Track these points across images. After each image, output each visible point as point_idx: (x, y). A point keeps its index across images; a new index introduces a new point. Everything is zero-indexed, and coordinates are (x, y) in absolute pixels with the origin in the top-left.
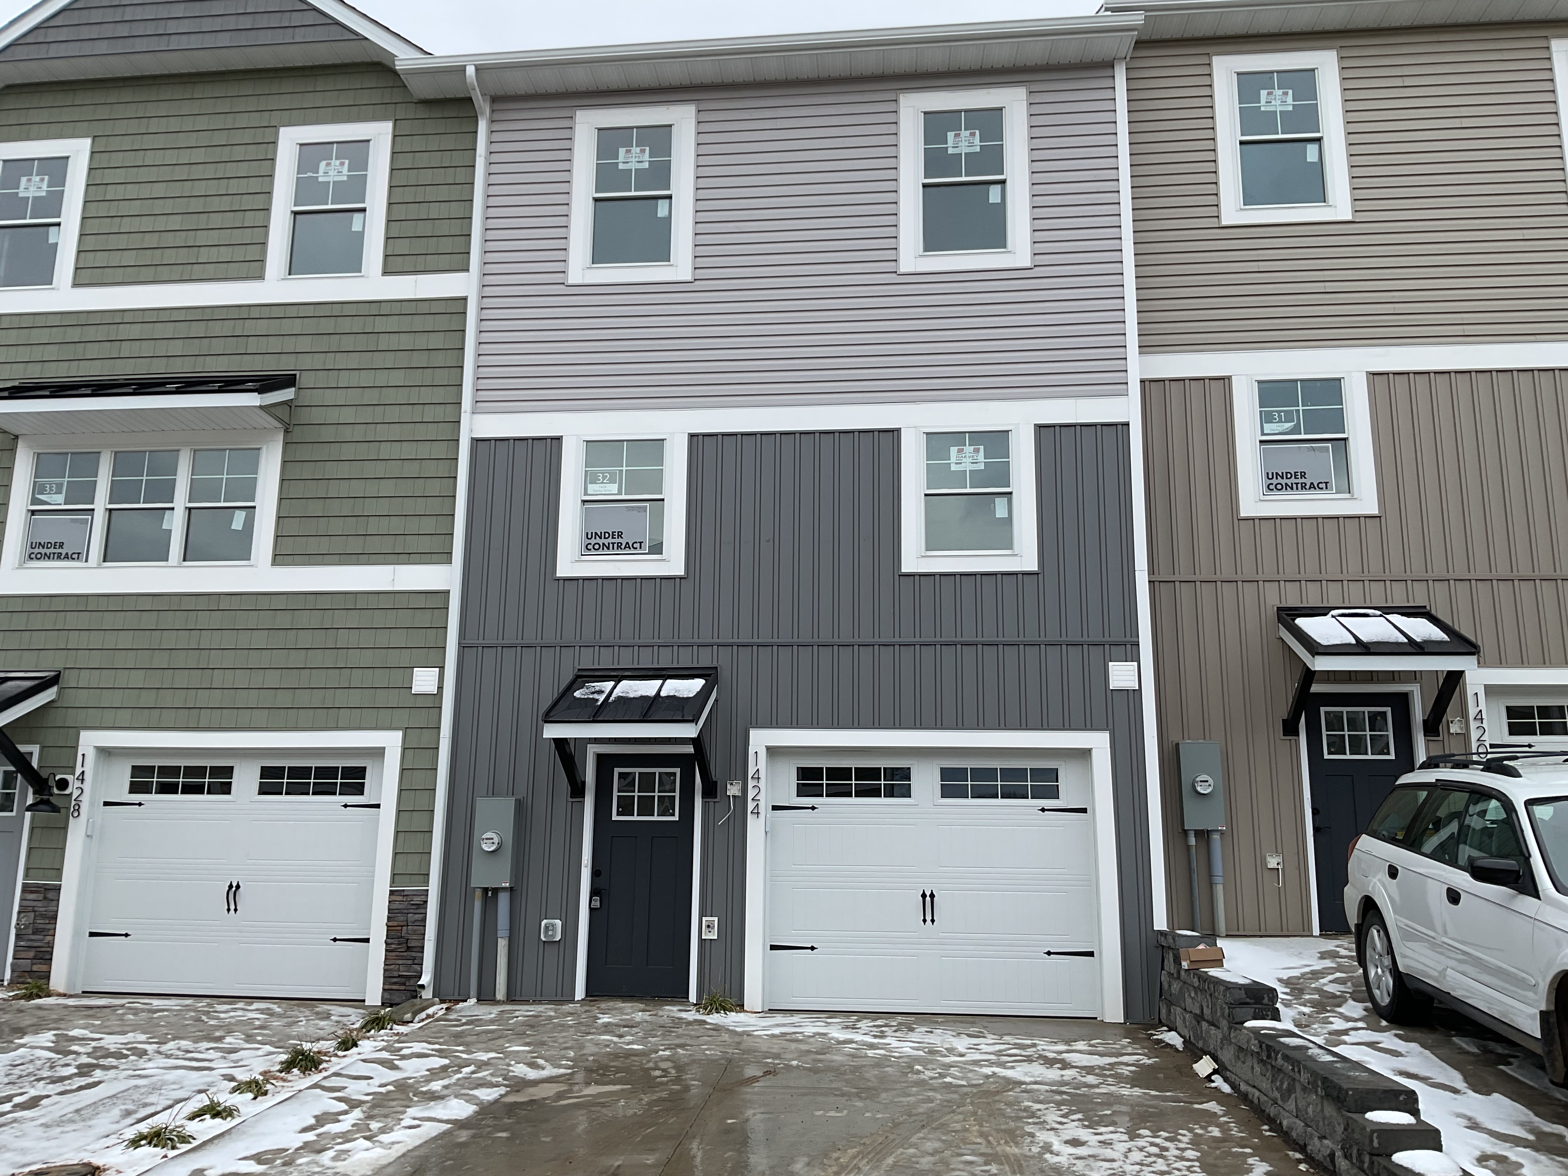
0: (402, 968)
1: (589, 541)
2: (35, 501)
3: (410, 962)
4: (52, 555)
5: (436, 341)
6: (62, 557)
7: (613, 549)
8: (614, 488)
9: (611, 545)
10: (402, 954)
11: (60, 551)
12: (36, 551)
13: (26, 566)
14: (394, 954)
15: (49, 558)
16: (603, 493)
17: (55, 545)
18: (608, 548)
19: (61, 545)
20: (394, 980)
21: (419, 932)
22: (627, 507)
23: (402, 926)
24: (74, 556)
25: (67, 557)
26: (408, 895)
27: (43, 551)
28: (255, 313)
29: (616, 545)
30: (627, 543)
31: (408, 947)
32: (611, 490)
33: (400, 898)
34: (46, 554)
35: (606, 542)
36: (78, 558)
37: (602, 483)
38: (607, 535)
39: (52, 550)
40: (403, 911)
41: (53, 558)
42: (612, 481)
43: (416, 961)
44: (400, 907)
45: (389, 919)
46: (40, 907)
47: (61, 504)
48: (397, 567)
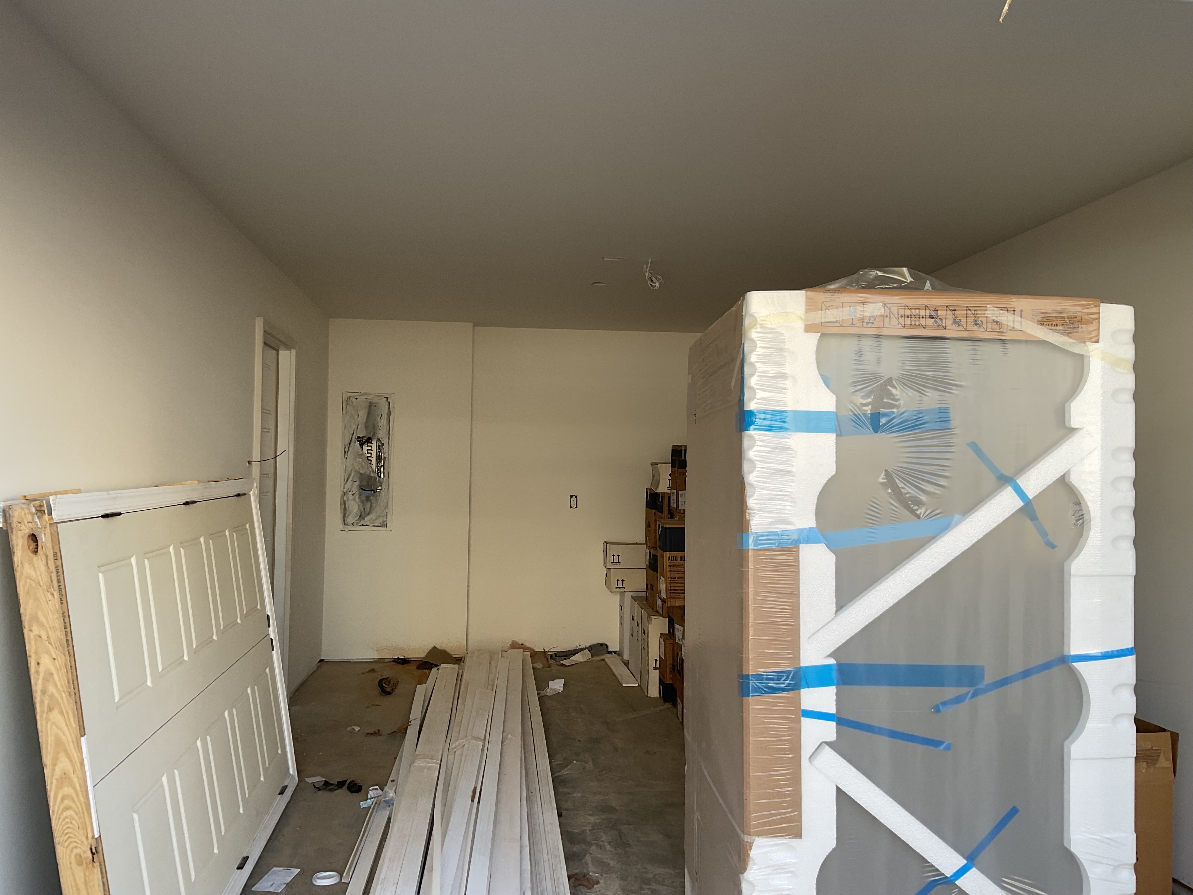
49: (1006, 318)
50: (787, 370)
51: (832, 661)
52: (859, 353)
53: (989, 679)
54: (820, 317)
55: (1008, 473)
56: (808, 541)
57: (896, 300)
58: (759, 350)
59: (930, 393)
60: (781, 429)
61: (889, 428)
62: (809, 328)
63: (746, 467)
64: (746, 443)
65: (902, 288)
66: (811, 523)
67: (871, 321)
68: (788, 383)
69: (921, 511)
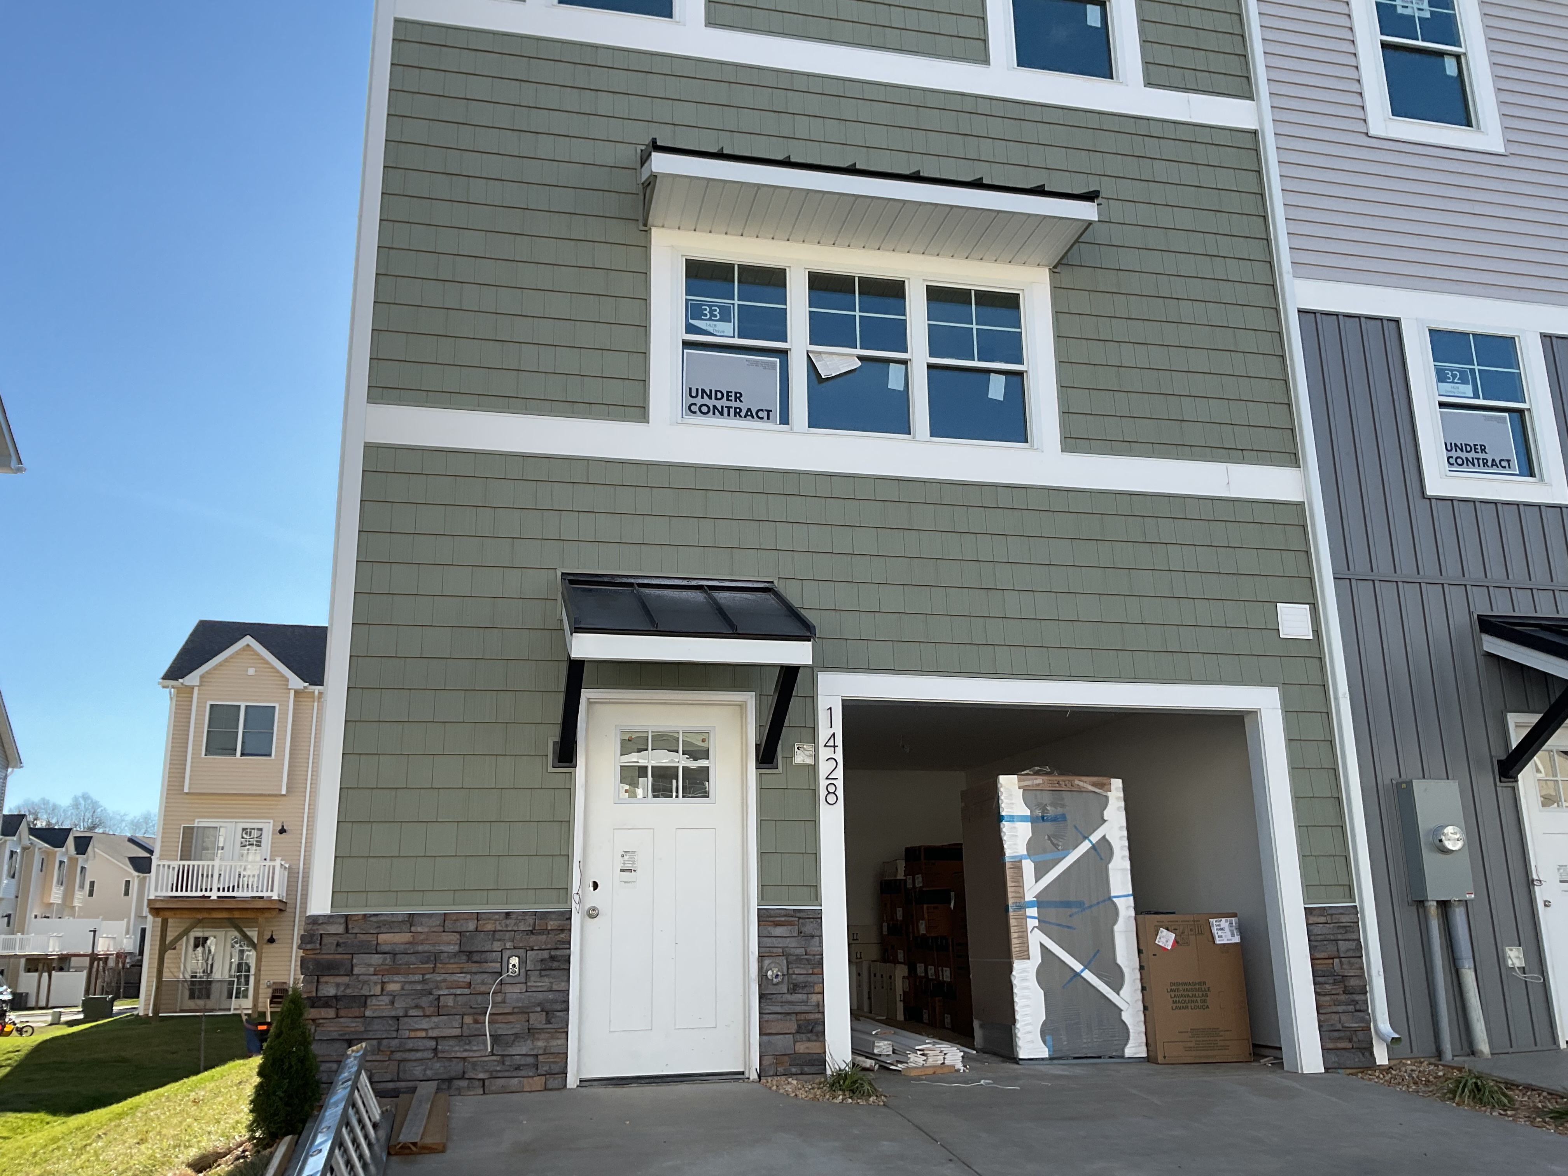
0: (1344, 1018)
1: (1450, 454)
2: (690, 329)
3: (1351, 1008)
4: (726, 410)
5: (1225, 179)
6: (743, 414)
7: (1479, 466)
8: (1468, 389)
9: (1476, 461)
10: (1339, 997)
11: (738, 404)
12: (699, 401)
13: (686, 421)
14: (1328, 998)
15: (722, 413)
16: (1456, 394)
17: (728, 396)
18: (1473, 464)
19: (738, 397)
20: (1336, 1034)
21: (1358, 966)
22: (1484, 416)
23: (1333, 959)
24: (760, 414)
25: (749, 414)
26: (1331, 915)
27: (711, 403)
28: (983, 108)
29: (1481, 461)
30: (1493, 460)
31: (1345, 987)
32: (1464, 393)
33: (1322, 919)
34: (714, 407)
35: (1470, 456)
36: (768, 418)
37: (1453, 382)
38: (1469, 449)
39: (724, 402)
40: (1328, 937)
41: (729, 415)
42: (1464, 381)
43: (1358, 1007)
44: (1325, 931)
45: (1312, 948)
46: (794, 946)
47: (734, 337)
48: (1233, 467)
49: (1081, 784)
50: (1013, 801)
51: (1035, 899)
52: (1036, 796)
53: (1087, 905)
54: (1023, 784)
55: (1086, 835)
56: (1025, 859)
57: (1046, 778)
58: (1004, 795)
59: (1059, 809)
60: (1013, 821)
61: (1047, 820)
62: (1020, 788)
63: (1002, 834)
64: (1002, 826)
65: (1047, 774)
66: (1025, 853)
67: (1038, 785)
68: (1014, 806)
69: (1060, 848)
